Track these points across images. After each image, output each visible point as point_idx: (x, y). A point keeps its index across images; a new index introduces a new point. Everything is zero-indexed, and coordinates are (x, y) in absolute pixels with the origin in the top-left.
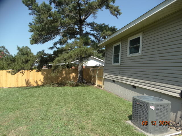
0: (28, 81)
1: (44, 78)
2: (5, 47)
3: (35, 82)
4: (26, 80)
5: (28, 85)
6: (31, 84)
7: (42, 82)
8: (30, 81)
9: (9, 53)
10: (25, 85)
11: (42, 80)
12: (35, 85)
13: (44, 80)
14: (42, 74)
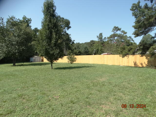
0: (135, 63)
1: (148, 62)
2: (131, 37)
3: (141, 64)
4: (134, 62)
5: (136, 65)
6: (138, 65)
7: (146, 65)
8: (137, 63)
9: (134, 41)
10: (133, 65)
11: (146, 63)
12: (141, 66)
13: (148, 63)
14: (147, 58)
